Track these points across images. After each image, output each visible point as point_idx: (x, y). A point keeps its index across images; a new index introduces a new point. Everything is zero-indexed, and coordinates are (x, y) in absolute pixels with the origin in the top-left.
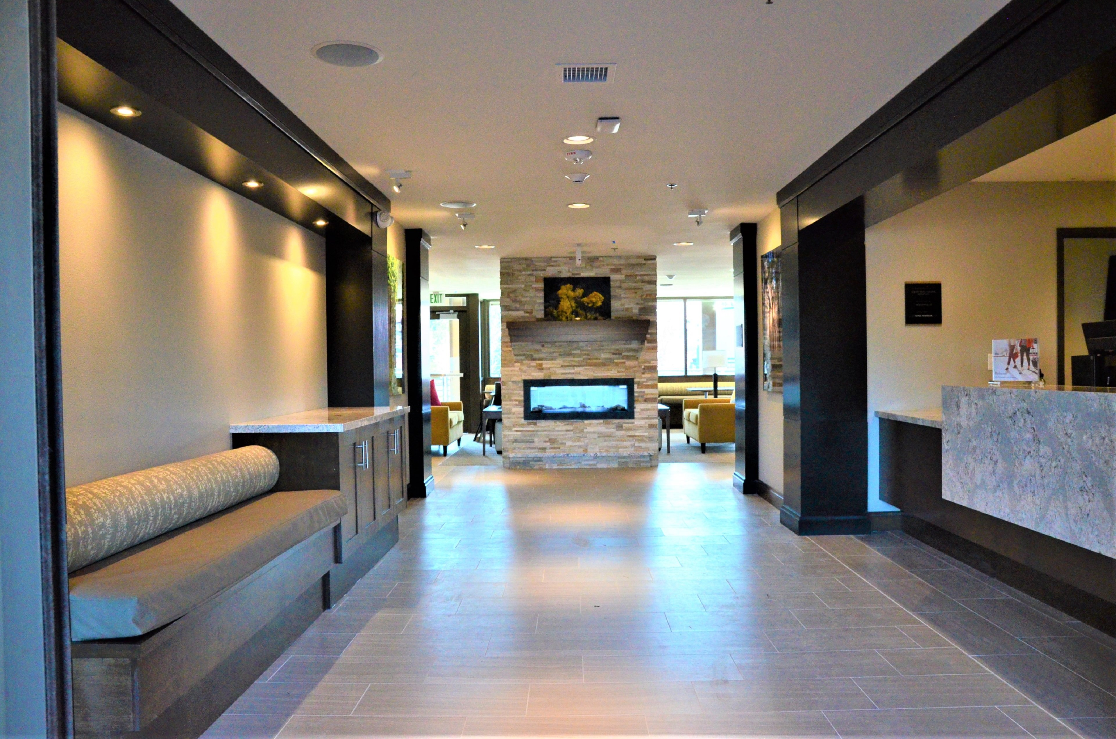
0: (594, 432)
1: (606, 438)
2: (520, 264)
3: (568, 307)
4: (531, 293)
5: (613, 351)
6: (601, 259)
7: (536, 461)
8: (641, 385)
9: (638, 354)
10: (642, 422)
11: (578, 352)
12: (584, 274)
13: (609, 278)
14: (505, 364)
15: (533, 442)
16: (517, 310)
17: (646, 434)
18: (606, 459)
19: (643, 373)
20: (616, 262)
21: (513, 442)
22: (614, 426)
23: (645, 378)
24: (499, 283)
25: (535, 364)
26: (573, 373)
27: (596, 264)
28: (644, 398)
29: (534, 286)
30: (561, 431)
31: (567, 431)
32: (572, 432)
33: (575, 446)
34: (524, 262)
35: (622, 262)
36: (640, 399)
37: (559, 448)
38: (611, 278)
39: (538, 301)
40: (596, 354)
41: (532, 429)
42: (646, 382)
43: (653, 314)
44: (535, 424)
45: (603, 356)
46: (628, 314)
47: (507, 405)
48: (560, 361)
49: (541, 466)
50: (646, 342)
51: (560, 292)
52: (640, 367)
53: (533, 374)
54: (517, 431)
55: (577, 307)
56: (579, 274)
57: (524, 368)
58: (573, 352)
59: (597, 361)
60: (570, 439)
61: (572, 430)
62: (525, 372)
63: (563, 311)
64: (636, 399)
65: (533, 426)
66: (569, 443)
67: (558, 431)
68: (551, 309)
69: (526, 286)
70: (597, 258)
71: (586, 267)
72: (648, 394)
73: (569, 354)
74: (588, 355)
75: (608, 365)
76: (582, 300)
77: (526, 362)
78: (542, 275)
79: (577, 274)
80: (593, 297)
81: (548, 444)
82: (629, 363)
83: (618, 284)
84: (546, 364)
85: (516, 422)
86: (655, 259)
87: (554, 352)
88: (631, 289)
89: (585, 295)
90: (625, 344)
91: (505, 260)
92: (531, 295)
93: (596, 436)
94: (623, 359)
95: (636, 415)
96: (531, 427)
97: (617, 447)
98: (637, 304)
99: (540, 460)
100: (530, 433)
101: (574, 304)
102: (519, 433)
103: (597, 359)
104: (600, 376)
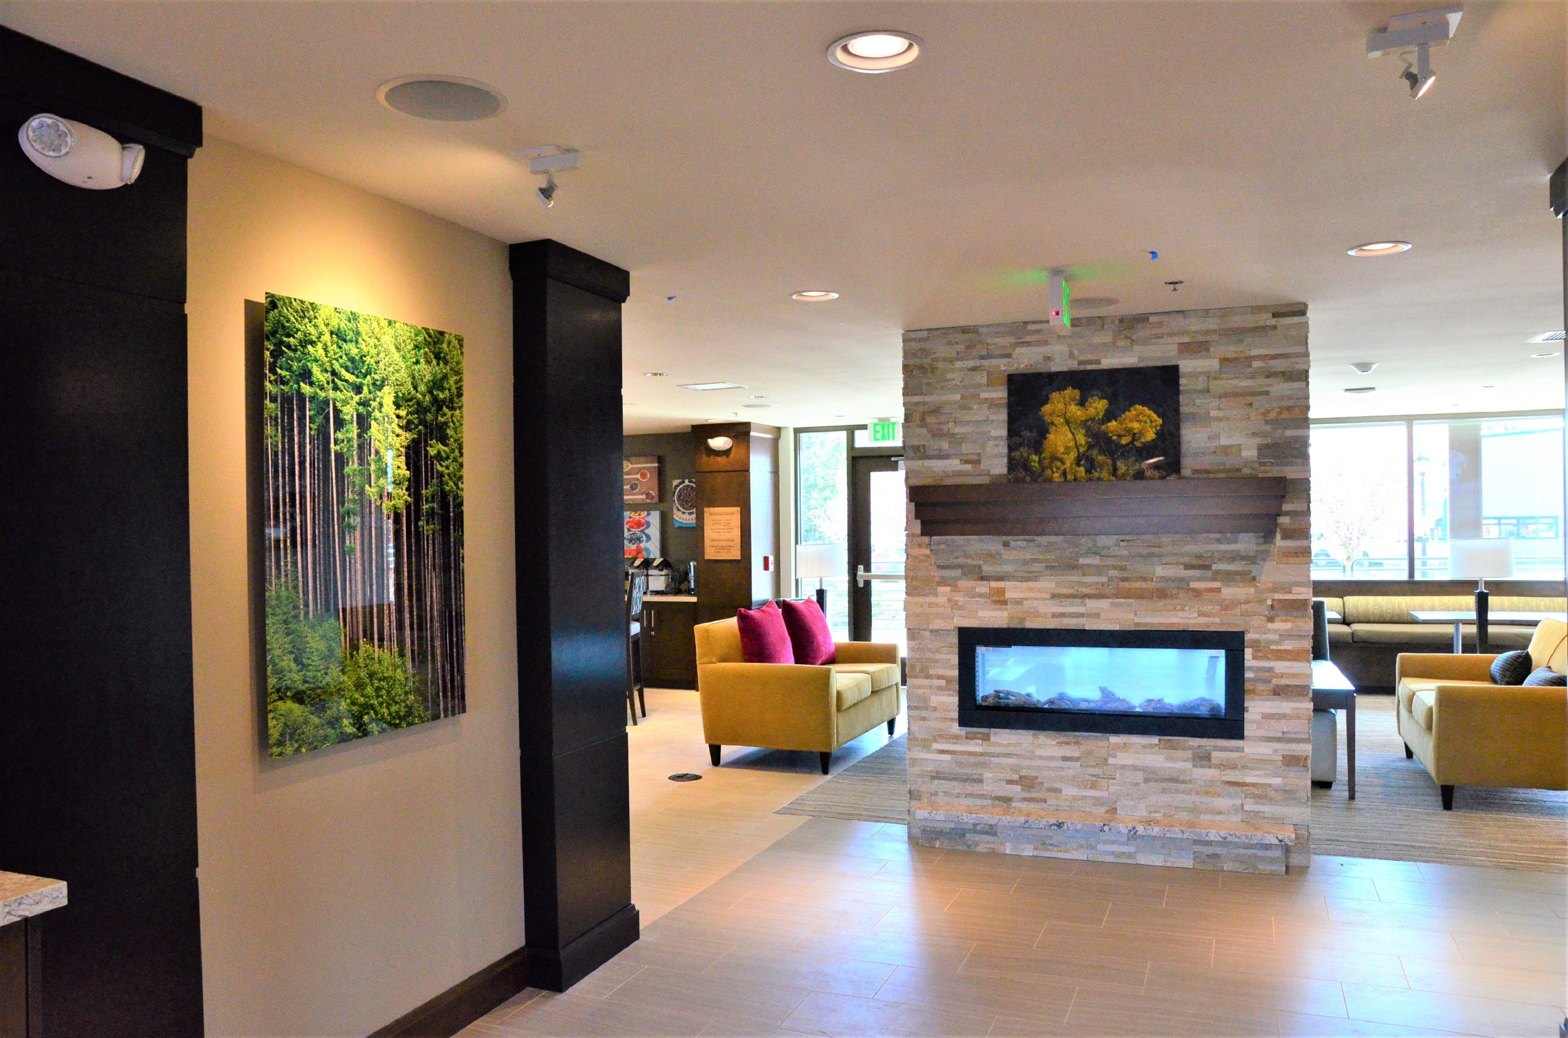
0: (1135, 768)
1: (1166, 785)
2: (949, 343)
3: (1067, 448)
4: (979, 413)
5: (1186, 560)
6: (1153, 319)
7: (983, 833)
8: (1261, 651)
9: (1254, 569)
10: (1265, 750)
11: (1095, 561)
12: (1110, 361)
13: (1175, 369)
14: (915, 588)
15: (980, 781)
16: (944, 456)
17: (1278, 781)
18: (1165, 843)
19: (1271, 620)
20: (1194, 324)
21: (933, 778)
22: (1189, 754)
23: (1276, 631)
24: (901, 392)
25: (987, 590)
26: (1082, 615)
27: (1142, 332)
28: (1270, 687)
29: (983, 395)
30: (1052, 758)
31: (1065, 759)
32: (1079, 764)
33: (1084, 797)
34: (960, 337)
35: (1212, 324)
36: (1260, 687)
37: (1045, 801)
38: (1182, 369)
39: (994, 433)
40: (1140, 567)
41: (979, 749)
42: (1277, 643)
43: (1299, 461)
44: (986, 738)
45: (1160, 571)
46: (1230, 462)
47: (919, 687)
48: (1048, 584)
49: (992, 846)
50: (1278, 536)
51: (1046, 408)
52: (1262, 602)
53: (980, 614)
54: (942, 752)
55: (1090, 447)
56: (1098, 362)
57: (960, 598)
58: (1082, 561)
59: (1144, 585)
60: (1074, 780)
61: (1077, 759)
62: (962, 608)
63: (1055, 458)
64: (1248, 686)
65: (980, 741)
66: (1070, 791)
67: (1041, 758)
68: (1024, 451)
69: (963, 397)
70: (1142, 319)
71: (1114, 343)
72: (1282, 676)
73: (1072, 567)
74: (1122, 568)
75: (1172, 597)
76: (1103, 427)
77: (963, 584)
78: (1003, 368)
79: (1090, 362)
80: (1131, 421)
81: (1018, 788)
82: (1229, 592)
83: (1201, 384)
84: (1013, 590)
85: (940, 730)
86: (1303, 313)
87: (1034, 560)
88: (1236, 395)
89: (1110, 415)
90: (1219, 541)
91: (912, 335)
92: (977, 418)
93: (1140, 776)
94: (1214, 580)
95: (1249, 729)
96: (977, 744)
97: (1194, 810)
98: (1255, 434)
99: (991, 830)
100: (973, 759)
101: (1082, 439)
102: (947, 757)
103: (1144, 579)
104: (1153, 624)
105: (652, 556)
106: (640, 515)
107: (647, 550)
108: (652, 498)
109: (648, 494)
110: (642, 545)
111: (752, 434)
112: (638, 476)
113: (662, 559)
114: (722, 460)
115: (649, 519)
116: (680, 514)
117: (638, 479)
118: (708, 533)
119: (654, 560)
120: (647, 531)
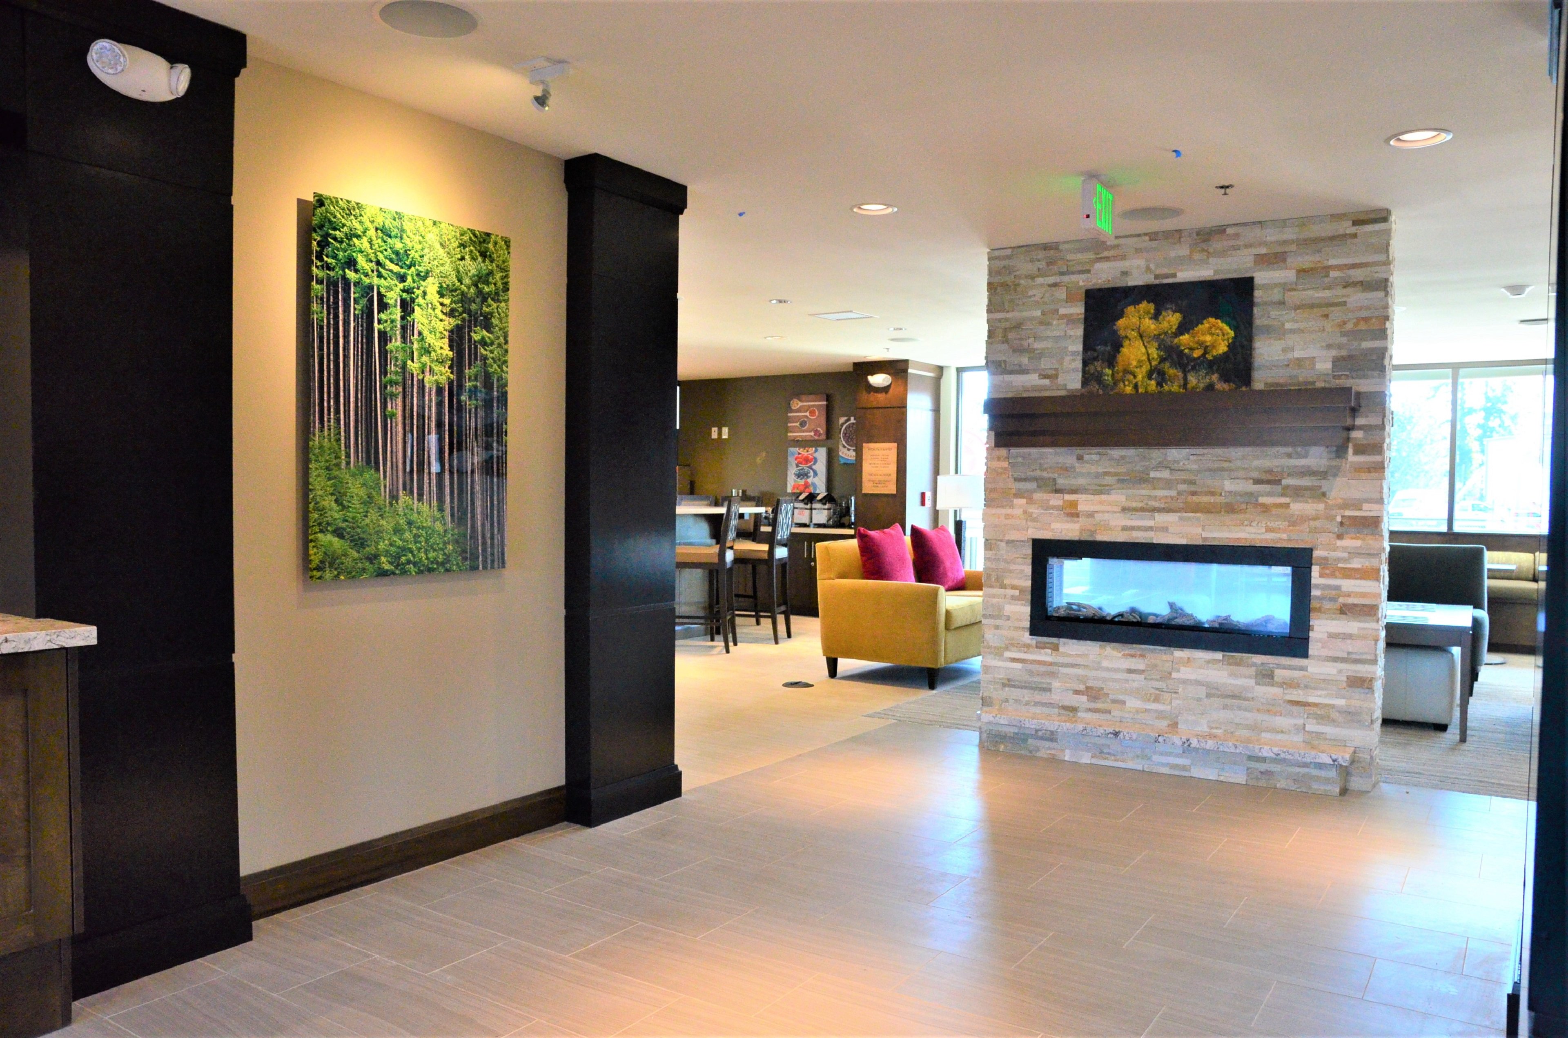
0: (1198, 683)
1: (1229, 701)
2: (1032, 261)
3: (1139, 361)
4: (1057, 328)
5: (1255, 475)
6: (1229, 231)
7: (1042, 738)
8: (1331, 569)
9: (1325, 485)
10: (1330, 670)
11: (1165, 474)
12: (1186, 275)
13: (1251, 280)
14: (993, 500)
15: (1050, 690)
16: (1023, 371)
17: (1341, 702)
18: (1218, 757)
19: (1340, 537)
20: (1272, 235)
21: (1004, 685)
22: (1252, 671)
23: (1344, 549)
24: (986, 308)
25: (1060, 503)
26: (1151, 528)
27: (1217, 245)
28: (1337, 606)
29: (1062, 311)
30: (1116, 670)
31: (1130, 671)
32: (1143, 676)
33: (1147, 710)
34: (1041, 254)
35: (1290, 234)
36: (1327, 605)
37: (1110, 712)
38: (1257, 281)
39: (1072, 348)
40: (1211, 482)
41: (1048, 659)
42: (1345, 560)
43: (1376, 373)
44: (1056, 648)
45: (1229, 485)
46: (1303, 375)
47: (994, 596)
48: (1119, 497)
49: (1053, 752)
50: (1350, 451)
51: (1121, 323)
52: (1332, 518)
53: (1054, 526)
54: (1014, 660)
55: (1162, 360)
56: (1174, 275)
57: (1034, 510)
58: (1152, 474)
59: (1212, 499)
60: (1136, 693)
61: (1141, 672)
62: (1035, 520)
63: (1127, 371)
64: (1314, 604)
65: (1049, 651)
66: (1133, 703)
67: (1108, 669)
68: (1098, 365)
69: (1043, 313)
70: (1221, 230)
71: (1190, 257)
72: (1349, 595)
73: (1142, 479)
74: (1192, 482)
75: (1241, 511)
76: (1176, 340)
77: (1037, 496)
78: (1081, 284)
79: (1167, 276)
80: (1203, 334)
81: (1084, 698)
82: (1297, 507)
83: (1276, 295)
84: (1085, 503)
85: (1013, 639)
86: (1385, 219)
87: (1106, 474)
88: (1312, 306)
89: (1183, 328)
90: (1290, 456)
91: (997, 253)
92: (1057, 333)
93: (1202, 692)
94: (1283, 495)
95: (1313, 648)
96: (1046, 654)
97: (1255, 728)
98: (1329, 347)
99: (1052, 737)
100: (1043, 669)
101: (1154, 353)
102: (1019, 666)
103: (1213, 494)
104: (1220, 539)
105: (818, 492)
106: (808, 451)
107: (814, 485)
108: (820, 435)
109: (816, 432)
110: (810, 480)
111: (910, 371)
112: (808, 414)
113: (826, 494)
114: (881, 396)
115: (816, 455)
116: (845, 450)
117: (806, 417)
118: (867, 468)
119: (818, 494)
120: (814, 467)
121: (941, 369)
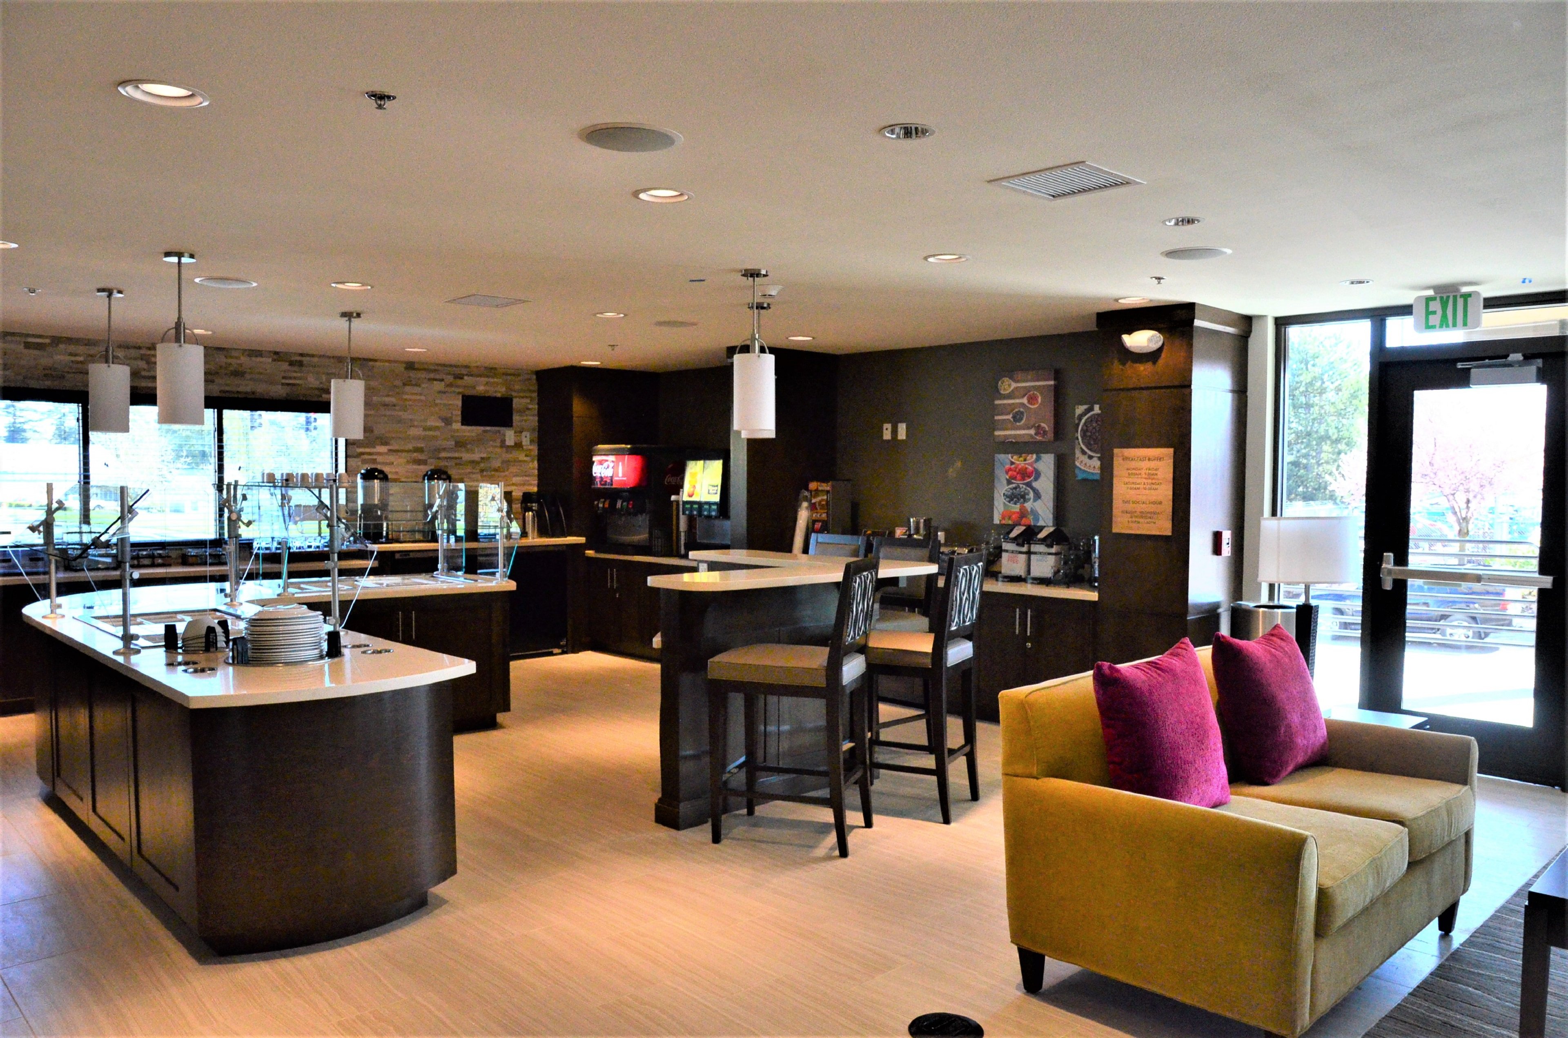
105: (1041, 523)
106: (1025, 460)
107: (1034, 513)
108: (1045, 432)
109: (1038, 428)
110: (1028, 505)
111: (1197, 323)
112: (1025, 401)
113: (1052, 529)
114: (1144, 369)
115: (1040, 466)
116: (1085, 459)
117: (1023, 405)
118: (1121, 489)
119: (1041, 528)
120: (1035, 484)
121: (1248, 320)
